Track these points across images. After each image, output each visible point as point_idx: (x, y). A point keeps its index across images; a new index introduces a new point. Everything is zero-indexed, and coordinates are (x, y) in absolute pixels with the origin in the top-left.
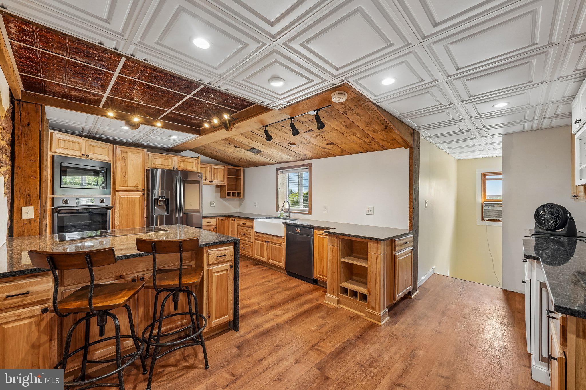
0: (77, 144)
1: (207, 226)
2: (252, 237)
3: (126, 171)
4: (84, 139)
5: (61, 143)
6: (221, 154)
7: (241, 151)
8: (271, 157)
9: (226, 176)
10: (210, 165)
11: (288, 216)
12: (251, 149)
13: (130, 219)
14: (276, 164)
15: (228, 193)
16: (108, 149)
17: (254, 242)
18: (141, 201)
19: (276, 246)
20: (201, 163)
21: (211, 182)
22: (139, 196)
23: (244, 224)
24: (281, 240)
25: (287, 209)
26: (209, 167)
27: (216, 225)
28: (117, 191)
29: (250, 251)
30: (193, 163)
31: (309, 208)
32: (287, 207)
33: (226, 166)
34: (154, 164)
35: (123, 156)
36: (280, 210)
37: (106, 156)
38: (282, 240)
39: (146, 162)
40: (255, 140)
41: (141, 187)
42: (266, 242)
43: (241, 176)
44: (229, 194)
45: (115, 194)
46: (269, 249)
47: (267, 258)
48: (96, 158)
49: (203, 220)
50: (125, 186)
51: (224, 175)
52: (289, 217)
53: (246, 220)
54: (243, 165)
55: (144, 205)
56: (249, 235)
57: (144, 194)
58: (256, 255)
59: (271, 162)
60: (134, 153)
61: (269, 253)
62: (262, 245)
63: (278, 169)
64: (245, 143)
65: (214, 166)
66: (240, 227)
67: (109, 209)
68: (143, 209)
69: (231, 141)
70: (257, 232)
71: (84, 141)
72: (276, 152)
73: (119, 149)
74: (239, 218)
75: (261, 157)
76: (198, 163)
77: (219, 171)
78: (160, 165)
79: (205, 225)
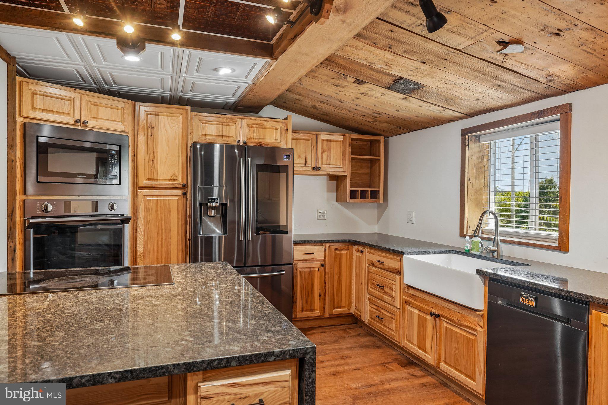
0: (67, 102)
1: (306, 261)
2: (397, 294)
3: (155, 150)
4: (79, 93)
5: (38, 101)
6: (333, 108)
7: (372, 93)
8: (447, 100)
9: (348, 156)
10: (315, 133)
11: (493, 251)
12: (395, 81)
13: (162, 243)
14: (461, 118)
15: (352, 191)
16: (123, 109)
17: (404, 308)
18: (181, 207)
19: (458, 331)
20: (294, 131)
21: (317, 168)
22: (176, 198)
23: (382, 263)
24: (473, 319)
25: (489, 232)
26: (312, 137)
27: (324, 260)
28: (140, 188)
29: (393, 326)
30: (276, 129)
31: (559, 231)
32: (492, 227)
33: (347, 135)
34: (203, 135)
35: (149, 121)
36: (471, 232)
37: (120, 123)
38: (476, 319)
39: (189, 133)
40: (400, 49)
41: (180, 180)
42: (431, 314)
43: (379, 156)
44: (353, 195)
45: (137, 194)
46: (440, 334)
47: (435, 357)
48: (102, 127)
49: (297, 248)
50: (153, 180)
51: (344, 154)
52: (495, 254)
53: (385, 255)
54: (385, 131)
55: (186, 216)
56: (392, 289)
57: (185, 194)
58: (408, 340)
59: (449, 113)
60: (167, 116)
61: (440, 344)
62: (422, 322)
63: (464, 132)
64: (377, 66)
65: (322, 137)
66: (374, 269)
67: (125, 221)
68: (183, 222)
69: (344, 68)
70: (409, 287)
71: (79, 95)
72: (460, 81)
73: (143, 109)
74: (370, 248)
75: (422, 103)
76: (287, 130)
77: (332, 146)
78: (214, 137)
79: (301, 259)
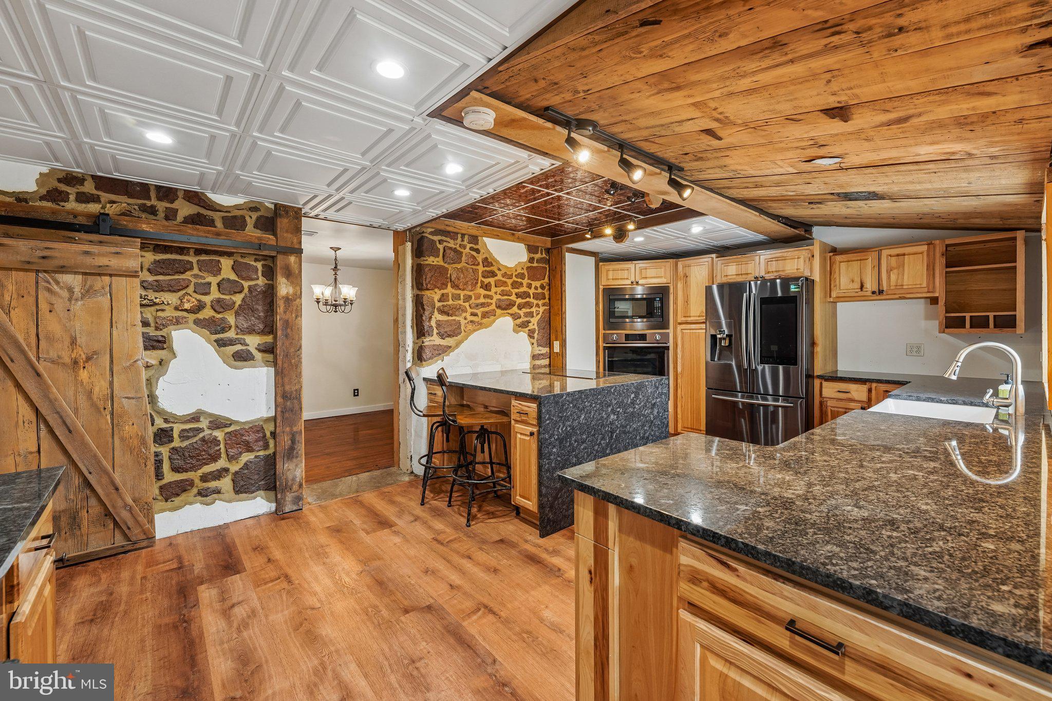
0: (626, 271)
3: (688, 293)
5: (610, 275)
9: (939, 270)
15: (948, 318)
16: (665, 267)
21: (880, 292)
22: (702, 333)
27: (868, 402)
28: (680, 324)
30: (799, 258)
33: (938, 242)
34: (725, 276)
35: (685, 271)
37: (666, 277)
39: (714, 276)
43: (1014, 261)
45: (677, 328)
48: (650, 283)
49: (826, 384)
50: (687, 317)
51: (930, 268)
60: (698, 265)
65: (889, 251)
71: (634, 265)
73: (681, 263)
76: (813, 256)
77: (906, 261)
78: (735, 277)
79: (833, 396)
